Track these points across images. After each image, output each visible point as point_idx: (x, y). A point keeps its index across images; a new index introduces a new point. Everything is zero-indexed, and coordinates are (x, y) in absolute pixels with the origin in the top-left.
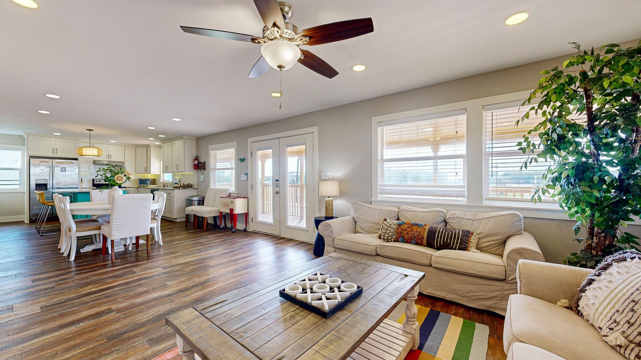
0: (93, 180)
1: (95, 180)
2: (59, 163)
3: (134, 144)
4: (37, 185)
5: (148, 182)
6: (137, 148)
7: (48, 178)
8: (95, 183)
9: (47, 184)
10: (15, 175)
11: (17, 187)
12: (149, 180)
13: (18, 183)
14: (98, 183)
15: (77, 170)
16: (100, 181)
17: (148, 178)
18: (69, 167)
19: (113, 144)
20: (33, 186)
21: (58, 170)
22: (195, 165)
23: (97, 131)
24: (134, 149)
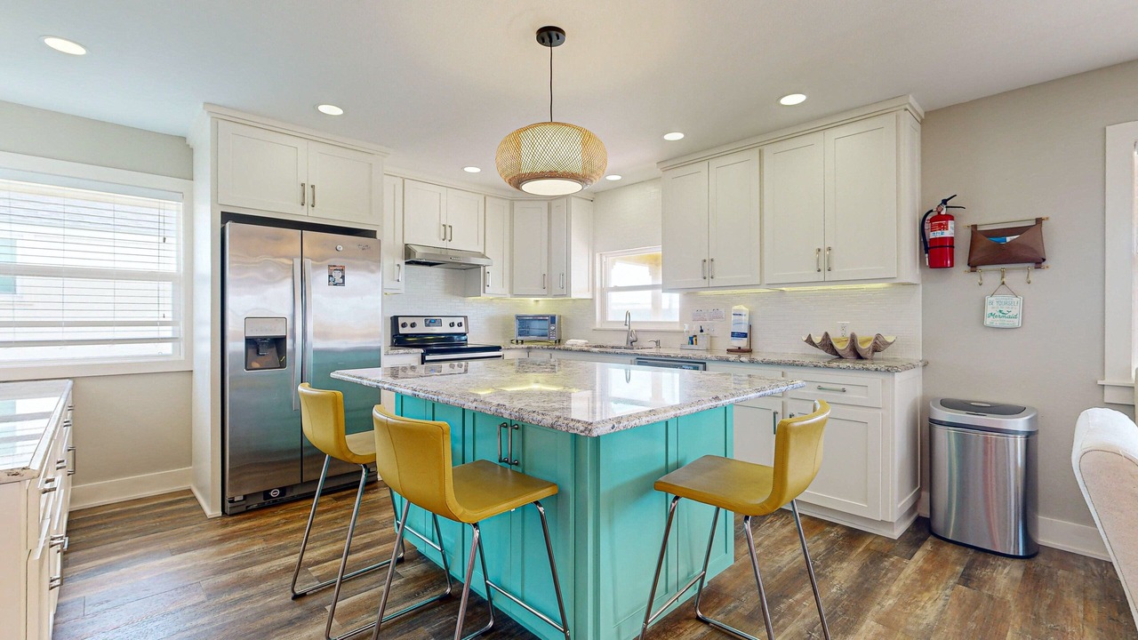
0: (395, 320)
1: (401, 321)
4: (252, 342)
7: (287, 313)
8: (402, 331)
9: (284, 339)
10: (159, 303)
11: (167, 348)
13: (169, 334)
14: (410, 330)
16: (412, 325)
20: (236, 346)
24: (507, 205)
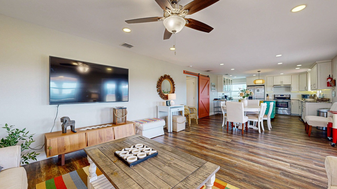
0: (274, 95)
1: (275, 95)
2: (256, 88)
3: (297, 73)
4: (249, 97)
5: (308, 97)
6: (300, 75)
8: (275, 97)
9: (252, 97)
12: (308, 95)
14: (277, 97)
15: (263, 91)
16: (278, 96)
17: (308, 94)
18: (261, 89)
19: (282, 75)
21: (256, 91)
22: (328, 83)
23: (262, 71)
24: (298, 76)
